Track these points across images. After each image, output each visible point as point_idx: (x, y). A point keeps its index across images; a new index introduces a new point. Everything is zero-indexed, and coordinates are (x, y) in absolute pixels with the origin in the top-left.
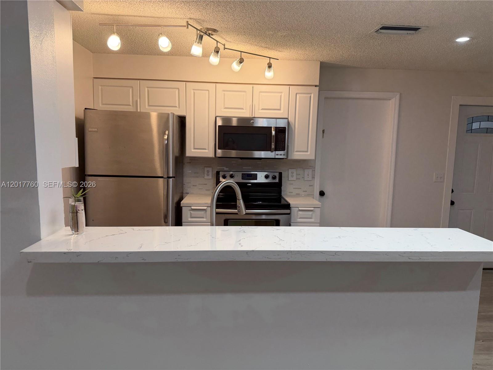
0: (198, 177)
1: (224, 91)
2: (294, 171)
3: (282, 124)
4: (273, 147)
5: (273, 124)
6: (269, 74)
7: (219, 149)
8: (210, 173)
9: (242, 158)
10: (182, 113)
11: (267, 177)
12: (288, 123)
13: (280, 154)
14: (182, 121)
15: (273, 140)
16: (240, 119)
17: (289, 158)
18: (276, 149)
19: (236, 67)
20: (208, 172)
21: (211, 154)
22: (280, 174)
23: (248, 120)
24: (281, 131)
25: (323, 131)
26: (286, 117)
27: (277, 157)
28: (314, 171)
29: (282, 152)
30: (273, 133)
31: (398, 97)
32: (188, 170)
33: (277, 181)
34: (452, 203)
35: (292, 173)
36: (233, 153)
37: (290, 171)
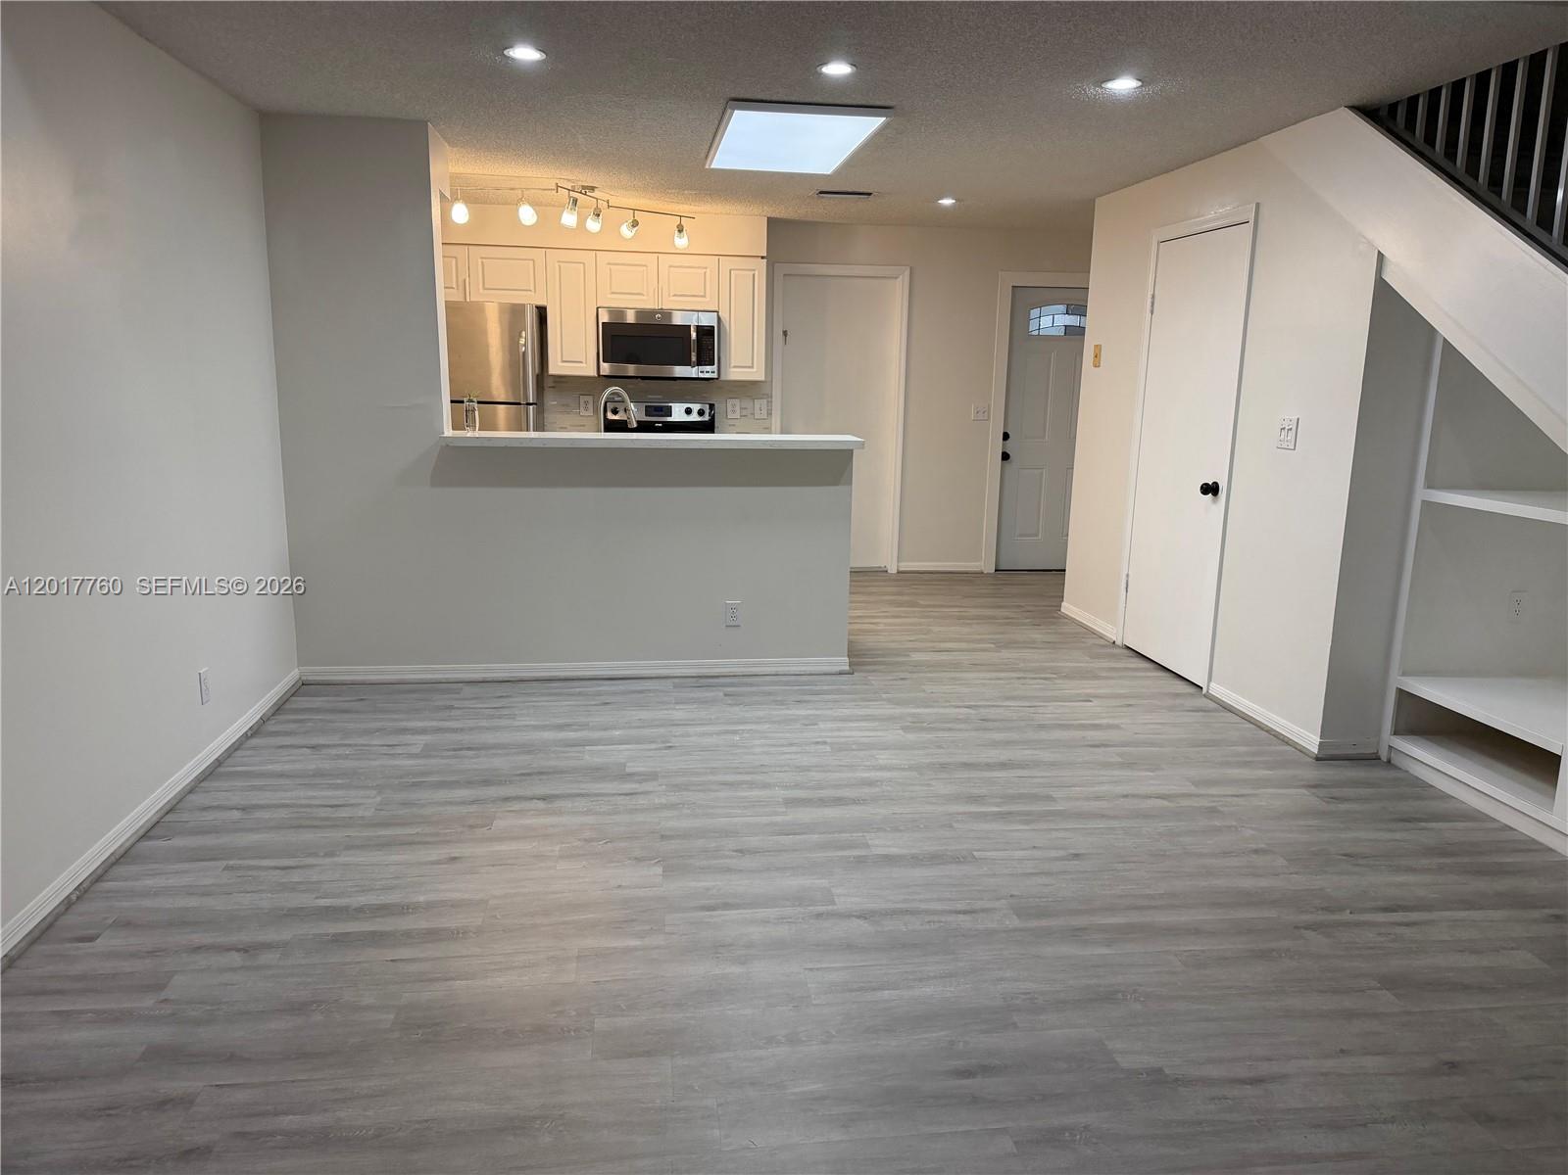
0: (568, 413)
1: (609, 264)
2: (737, 402)
3: (707, 320)
4: (694, 359)
5: (693, 321)
6: (681, 242)
7: (604, 361)
8: (590, 406)
9: (644, 378)
10: (541, 303)
11: (688, 411)
12: (719, 319)
13: (708, 372)
14: (542, 313)
15: (694, 346)
16: (640, 313)
17: (723, 378)
18: (699, 363)
19: (626, 231)
20: (586, 403)
21: (590, 370)
22: (712, 406)
23: (653, 312)
24: (706, 332)
25: (785, 333)
26: (717, 309)
27: (701, 375)
28: (770, 403)
29: (708, 368)
30: (694, 335)
31: (907, 273)
32: (551, 401)
33: (706, 418)
34: (1005, 456)
35: (734, 406)
36: (631, 369)
37: (730, 402)
